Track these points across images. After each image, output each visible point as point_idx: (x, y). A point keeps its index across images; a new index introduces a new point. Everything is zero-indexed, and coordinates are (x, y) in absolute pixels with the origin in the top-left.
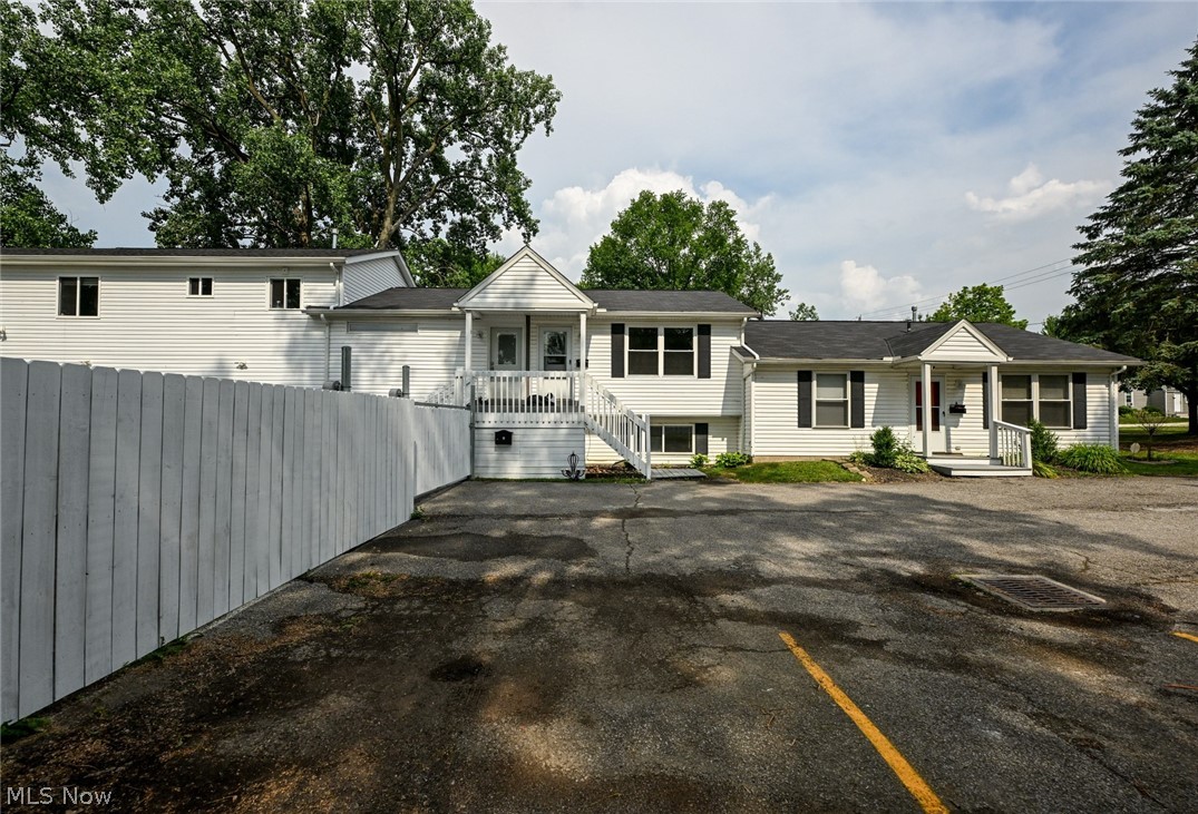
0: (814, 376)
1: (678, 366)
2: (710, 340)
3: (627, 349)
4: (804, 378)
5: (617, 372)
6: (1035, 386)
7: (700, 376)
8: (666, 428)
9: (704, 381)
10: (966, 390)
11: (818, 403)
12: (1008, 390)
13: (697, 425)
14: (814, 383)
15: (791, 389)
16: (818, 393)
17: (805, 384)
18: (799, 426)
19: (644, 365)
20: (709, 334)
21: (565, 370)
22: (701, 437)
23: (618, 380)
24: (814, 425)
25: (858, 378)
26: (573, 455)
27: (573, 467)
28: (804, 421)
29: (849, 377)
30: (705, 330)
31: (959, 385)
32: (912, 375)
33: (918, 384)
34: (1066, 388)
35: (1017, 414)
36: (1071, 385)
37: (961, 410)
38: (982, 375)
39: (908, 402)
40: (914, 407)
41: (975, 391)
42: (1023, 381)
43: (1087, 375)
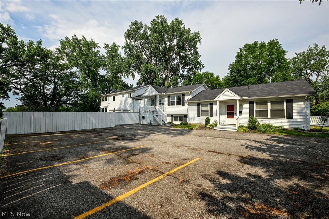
0: (201, 104)
1: (179, 103)
2: (184, 97)
3: (170, 101)
4: (199, 105)
5: (169, 105)
6: (269, 104)
7: (183, 105)
8: (179, 116)
9: (183, 106)
10: (244, 107)
11: (202, 111)
12: (258, 106)
13: (185, 116)
14: (201, 106)
15: (196, 107)
16: (203, 108)
17: (199, 106)
18: (198, 116)
19: (173, 104)
21: (161, 105)
22: (185, 118)
23: (169, 107)
24: (201, 116)
25: (211, 104)
26: (151, 121)
27: (150, 123)
28: (199, 115)
29: (209, 104)
30: (183, 95)
31: (241, 105)
32: (226, 103)
33: (228, 105)
34: (283, 105)
35: (263, 113)
36: (285, 103)
37: (241, 112)
38: (249, 102)
39: (225, 110)
40: (227, 112)
41: (246, 107)
42: (265, 103)
43: (293, 100)
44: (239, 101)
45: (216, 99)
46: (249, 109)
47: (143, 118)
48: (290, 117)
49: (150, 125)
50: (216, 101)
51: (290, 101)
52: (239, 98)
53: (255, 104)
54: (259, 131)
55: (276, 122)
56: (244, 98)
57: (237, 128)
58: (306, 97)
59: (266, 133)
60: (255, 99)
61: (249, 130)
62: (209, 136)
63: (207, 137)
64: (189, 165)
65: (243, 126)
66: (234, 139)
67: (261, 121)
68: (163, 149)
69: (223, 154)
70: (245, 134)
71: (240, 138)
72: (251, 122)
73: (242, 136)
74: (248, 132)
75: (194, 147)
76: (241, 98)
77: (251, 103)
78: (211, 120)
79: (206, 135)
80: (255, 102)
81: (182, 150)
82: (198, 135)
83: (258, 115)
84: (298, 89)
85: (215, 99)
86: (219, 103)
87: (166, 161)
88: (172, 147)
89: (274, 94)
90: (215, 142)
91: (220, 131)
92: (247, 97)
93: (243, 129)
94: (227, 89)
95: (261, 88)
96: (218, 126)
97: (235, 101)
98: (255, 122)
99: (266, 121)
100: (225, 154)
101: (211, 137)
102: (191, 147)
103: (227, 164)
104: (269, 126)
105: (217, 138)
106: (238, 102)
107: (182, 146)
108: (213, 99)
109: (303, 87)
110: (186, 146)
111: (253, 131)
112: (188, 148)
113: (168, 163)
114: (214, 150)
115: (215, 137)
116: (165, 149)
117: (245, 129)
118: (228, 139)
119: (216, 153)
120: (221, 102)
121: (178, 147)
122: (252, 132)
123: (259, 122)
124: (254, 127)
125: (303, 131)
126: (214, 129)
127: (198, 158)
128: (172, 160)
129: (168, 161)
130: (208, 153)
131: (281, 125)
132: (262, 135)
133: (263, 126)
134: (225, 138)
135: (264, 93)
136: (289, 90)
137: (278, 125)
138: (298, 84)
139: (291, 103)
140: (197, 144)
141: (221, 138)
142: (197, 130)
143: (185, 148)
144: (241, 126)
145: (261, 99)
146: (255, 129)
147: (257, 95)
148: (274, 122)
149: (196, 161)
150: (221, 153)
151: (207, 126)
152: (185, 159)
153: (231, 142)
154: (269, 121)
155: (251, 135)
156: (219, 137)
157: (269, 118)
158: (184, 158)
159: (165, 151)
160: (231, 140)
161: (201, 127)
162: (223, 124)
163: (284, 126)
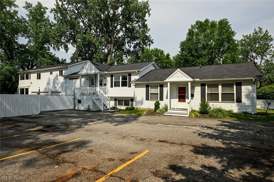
0: (150, 86)
1: (124, 84)
2: (131, 77)
3: (114, 81)
4: (147, 86)
5: (112, 86)
6: (220, 87)
7: (129, 87)
8: (124, 100)
9: (130, 88)
10: (195, 89)
11: (151, 94)
12: (210, 88)
13: (131, 99)
14: (150, 88)
15: (144, 89)
16: (152, 91)
17: (147, 88)
18: (146, 100)
19: (117, 85)
20: (131, 75)
21: (102, 86)
22: (132, 102)
23: (112, 88)
24: (150, 100)
25: (162, 86)
26: (89, 105)
27: (89, 108)
28: (147, 99)
29: (159, 86)
30: (130, 75)
31: (193, 88)
32: (177, 85)
33: (179, 88)
34: (233, 88)
35: (214, 97)
36: (235, 86)
37: (192, 96)
38: (200, 84)
39: (176, 93)
40: (178, 95)
41: (198, 90)
42: (216, 86)
43: (242, 83)
44: (191, 83)
45: (167, 80)
46: (200, 92)
47: (79, 102)
48: (239, 100)
49: (88, 111)
50: (167, 83)
51: (239, 84)
52: (191, 79)
53: (206, 87)
54: (210, 116)
55: (226, 105)
56: (196, 79)
57: (188, 113)
58: (254, 80)
59: (217, 118)
60: (207, 81)
61: (200, 115)
62: (159, 124)
63: (156, 124)
64: (137, 160)
65: (195, 111)
66: (186, 125)
67: (213, 105)
68: (105, 142)
69: (175, 143)
70: (197, 119)
71: (192, 125)
72: (203, 107)
73: (194, 122)
74: (200, 117)
75: (142, 137)
76: (193, 80)
77: (203, 85)
78: (161, 105)
79: (155, 122)
80: (206, 84)
81: (128, 141)
82: (146, 122)
83: (209, 98)
84: (247, 72)
85: (165, 80)
86: (170, 84)
87: (109, 157)
88: (116, 138)
89: (225, 76)
90: (165, 129)
91: (170, 117)
92: (199, 79)
93: (195, 114)
94: (178, 70)
95: (212, 70)
96: (168, 111)
97: (186, 83)
98: (207, 106)
99: (217, 105)
100: (177, 144)
101: (161, 124)
102: (139, 138)
103: (180, 156)
104: (220, 110)
105: (168, 125)
106: (189, 84)
107: (128, 137)
108: (163, 80)
109: (250, 70)
110: (133, 137)
111: (205, 116)
112: (135, 139)
113: (111, 160)
114: (165, 140)
115: (165, 124)
116: (107, 141)
117: (197, 114)
118: (179, 126)
119: (168, 143)
120: (172, 83)
121: (124, 137)
122: (204, 118)
123: (211, 106)
124: (205, 112)
125: (250, 115)
126: (165, 114)
127: (147, 151)
128: (116, 156)
129: (111, 157)
130: (159, 143)
131: (231, 109)
132: (213, 120)
133: (215, 111)
134: (176, 125)
135: (216, 75)
136: (239, 73)
137: (229, 109)
138: (246, 66)
139: (240, 86)
140: (145, 134)
141: (172, 124)
142: (146, 117)
143: (131, 138)
144: (193, 111)
145: (213, 81)
146: (207, 114)
147: (209, 77)
148: (225, 105)
149: (145, 155)
150: (173, 143)
151: (157, 111)
152: (132, 153)
153: (183, 129)
154: (220, 105)
155: (202, 121)
156: (170, 123)
157: (219, 102)
158: (130, 151)
159: (107, 144)
160: (182, 127)
161: (151, 113)
162: (174, 108)
163: (234, 110)
